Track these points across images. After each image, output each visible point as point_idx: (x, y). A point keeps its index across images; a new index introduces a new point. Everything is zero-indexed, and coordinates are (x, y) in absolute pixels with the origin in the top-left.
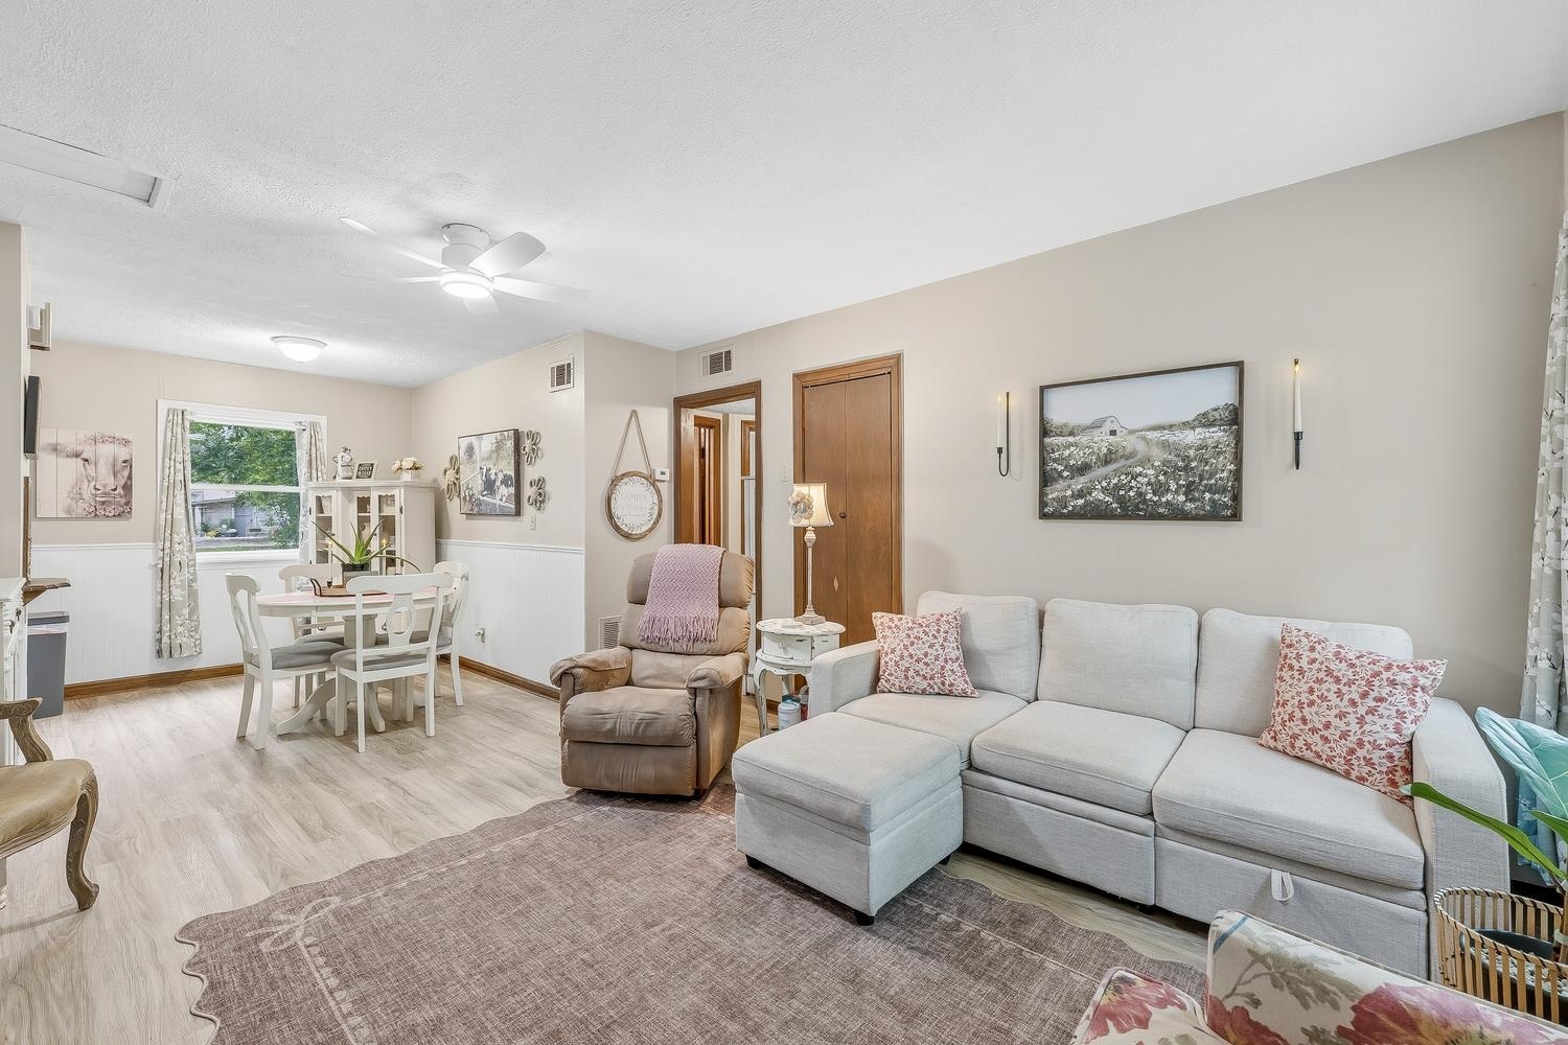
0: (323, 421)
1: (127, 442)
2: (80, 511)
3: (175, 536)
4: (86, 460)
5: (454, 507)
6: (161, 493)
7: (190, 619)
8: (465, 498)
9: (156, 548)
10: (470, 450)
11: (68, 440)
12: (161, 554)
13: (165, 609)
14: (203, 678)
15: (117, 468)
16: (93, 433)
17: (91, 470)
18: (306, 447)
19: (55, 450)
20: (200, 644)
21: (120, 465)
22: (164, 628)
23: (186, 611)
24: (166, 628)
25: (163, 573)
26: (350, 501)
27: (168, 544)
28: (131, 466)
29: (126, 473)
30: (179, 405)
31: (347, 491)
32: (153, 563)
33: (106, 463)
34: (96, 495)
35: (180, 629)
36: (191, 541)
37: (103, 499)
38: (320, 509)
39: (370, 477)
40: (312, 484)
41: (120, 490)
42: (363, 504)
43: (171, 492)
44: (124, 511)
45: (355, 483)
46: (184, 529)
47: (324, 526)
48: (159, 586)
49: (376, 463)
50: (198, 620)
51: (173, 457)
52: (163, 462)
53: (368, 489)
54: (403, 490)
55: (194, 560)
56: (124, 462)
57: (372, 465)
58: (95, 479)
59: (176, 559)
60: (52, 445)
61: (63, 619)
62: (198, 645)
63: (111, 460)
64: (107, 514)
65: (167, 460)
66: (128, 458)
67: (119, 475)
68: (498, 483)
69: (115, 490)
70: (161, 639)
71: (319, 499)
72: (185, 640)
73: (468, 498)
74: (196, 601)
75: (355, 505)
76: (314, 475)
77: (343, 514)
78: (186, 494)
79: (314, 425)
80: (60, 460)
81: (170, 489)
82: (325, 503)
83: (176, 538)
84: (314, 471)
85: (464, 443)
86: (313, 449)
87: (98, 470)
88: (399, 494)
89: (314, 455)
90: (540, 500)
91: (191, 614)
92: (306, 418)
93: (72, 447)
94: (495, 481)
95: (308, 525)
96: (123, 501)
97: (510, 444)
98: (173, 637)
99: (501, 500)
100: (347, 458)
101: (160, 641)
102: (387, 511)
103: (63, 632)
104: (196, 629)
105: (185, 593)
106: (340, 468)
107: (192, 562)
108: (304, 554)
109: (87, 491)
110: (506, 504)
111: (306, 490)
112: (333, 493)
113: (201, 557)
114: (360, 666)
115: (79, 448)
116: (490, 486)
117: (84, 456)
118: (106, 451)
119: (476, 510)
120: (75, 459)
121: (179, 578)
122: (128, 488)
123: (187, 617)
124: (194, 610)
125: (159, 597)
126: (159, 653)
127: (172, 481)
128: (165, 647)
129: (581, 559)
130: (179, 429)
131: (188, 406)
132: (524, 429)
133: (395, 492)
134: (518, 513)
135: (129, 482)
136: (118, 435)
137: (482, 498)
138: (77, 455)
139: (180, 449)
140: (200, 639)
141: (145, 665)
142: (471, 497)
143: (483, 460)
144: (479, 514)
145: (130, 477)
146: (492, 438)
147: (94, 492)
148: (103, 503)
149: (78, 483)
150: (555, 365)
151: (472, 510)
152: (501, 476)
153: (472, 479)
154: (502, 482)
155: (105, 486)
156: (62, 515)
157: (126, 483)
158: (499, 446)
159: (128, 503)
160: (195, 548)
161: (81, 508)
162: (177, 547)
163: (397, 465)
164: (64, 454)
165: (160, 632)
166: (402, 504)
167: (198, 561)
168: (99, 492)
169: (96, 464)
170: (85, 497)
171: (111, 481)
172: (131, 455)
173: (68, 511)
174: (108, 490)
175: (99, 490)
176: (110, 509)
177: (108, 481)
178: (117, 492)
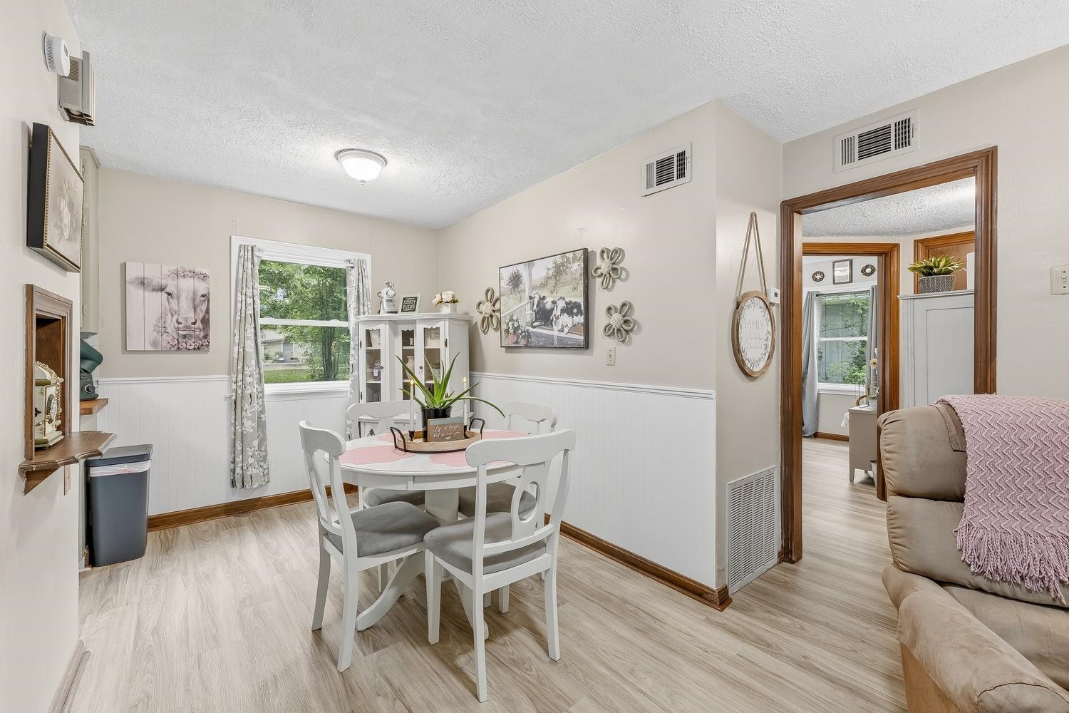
0: (368, 258)
1: (204, 277)
2: (164, 344)
3: (246, 368)
4: (169, 294)
5: (491, 342)
6: (235, 328)
7: (260, 450)
8: (507, 331)
9: (230, 380)
10: (516, 280)
11: (154, 273)
12: (234, 386)
13: (238, 440)
14: (271, 505)
15: (197, 302)
16: (176, 268)
17: (174, 302)
18: (355, 284)
19: (143, 283)
20: (268, 473)
21: (199, 299)
22: (237, 459)
23: (256, 443)
24: (238, 460)
25: (236, 405)
26: (396, 334)
27: (240, 377)
28: (209, 300)
29: (204, 307)
30: (249, 242)
31: (394, 324)
32: (228, 395)
33: (187, 298)
34: (178, 329)
35: (251, 460)
36: (260, 374)
37: (184, 333)
38: (369, 343)
39: (414, 310)
40: (362, 317)
41: (199, 324)
42: (408, 336)
43: (243, 326)
44: (202, 345)
45: (401, 316)
46: (253, 362)
47: (373, 357)
48: (233, 417)
49: (419, 296)
50: (266, 451)
51: (244, 291)
52: (236, 296)
53: (414, 322)
54: (447, 322)
55: (262, 392)
56: (203, 296)
57: (416, 298)
58: (177, 312)
59: (248, 392)
60: (138, 278)
61: (143, 458)
62: (266, 474)
63: (191, 294)
64: (188, 347)
65: (239, 295)
66: (205, 292)
67: (198, 309)
68: (557, 312)
69: (194, 324)
70: (235, 469)
71: (368, 333)
72: (255, 471)
73: (511, 331)
74: (264, 433)
75: (399, 339)
76: (362, 310)
77: (389, 346)
78: (255, 328)
79: (361, 263)
80: (147, 294)
81: (243, 321)
82: (374, 337)
83: (247, 372)
84: (361, 307)
85: (507, 273)
86: (361, 284)
87: (180, 305)
88: (444, 326)
89: (361, 291)
90: (624, 329)
91: (260, 445)
92: (353, 256)
93: (157, 281)
94: (552, 310)
95: (358, 357)
96: (202, 334)
97: (577, 267)
98: (245, 468)
99: (562, 330)
100: (391, 293)
101: (234, 471)
102: (432, 344)
103: (145, 470)
104: (265, 459)
105: (255, 424)
106: (385, 303)
107: (260, 395)
108: (356, 385)
109: (171, 325)
110: (570, 336)
111: (354, 323)
112: (381, 326)
113: (270, 389)
114: (478, 565)
115: (164, 282)
116: (544, 316)
117: (168, 290)
118: (187, 285)
119: (522, 342)
120: (159, 293)
121: (250, 410)
122: (206, 321)
123: (257, 448)
124: (262, 441)
125: (233, 429)
126: (233, 483)
127: (243, 315)
128: (238, 478)
129: (711, 406)
130: (250, 263)
131: (258, 243)
132: (595, 247)
133: (440, 325)
134: (587, 345)
135: (207, 316)
136: (197, 270)
137: (531, 329)
138: (162, 290)
139: (250, 284)
140: (268, 468)
141: (221, 494)
142: (516, 329)
143: (533, 288)
144: (526, 347)
145: (207, 311)
146: (550, 263)
147: (176, 325)
148: (185, 336)
149: (162, 317)
150: (654, 160)
151: (517, 342)
152: (561, 304)
153: (518, 309)
154: (563, 311)
155: (186, 320)
156: (149, 348)
157: (204, 317)
158: (559, 271)
159: (206, 336)
160: (263, 380)
161: (166, 340)
162: (248, 380)
163: (438, 298)
164: (151, 288)
165: (234, 462)
166: (447, 337)
167: (266, 393)
168: (181, 326)
169: (178, 298)
170: (169, 330)
171: (191, 315)
172: (209, 289)
173: (155, 344)
174: (189, 323)
175: (181, 323)
176: (190, 342)
177: (189, 315)
178: (196, 326)
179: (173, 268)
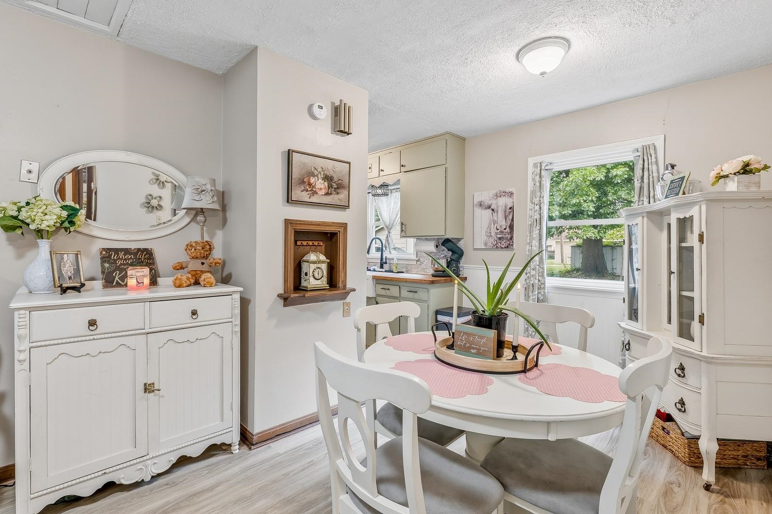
0: (659, 141)
1: (511, 194)
2: (490, 244)
4: (493, 210)
11: (486, 197)
15: (507, 213)
16: (496, 191)
17: (495, 216)
19: (481, 205)
21: (508, 210)
26: (660, 229)
28: (513, 211)
29: (511, 217)
31: (657, 215)
33: (501, 211)
34: (497, 234)
37: (500, 236)
39: (677, 195)
41: (508, 230)
44: (510, 243)
56: (510, 208)
57: (683, 178)
58: (497, 222)
60: (479, 202)
63: (504, 208)
64: (502, 246)
66: (511, 205)
67: (508, 219)
69: (505, 229)
71: (630, 229)
78: (540, 230)
81: (532, 225)
83: (532, 266)
87: (498, 216)
88: (698, 213)
92: (642, 143)
93: (487, 202)
96: (509, 236)
100: (668, 177)
107: (543, 286)
109: (493, 231)
112: (639, 220)
113: (550, 281)
115: (490, 202)
117: (492, 207)
120: (488, 210)
121: (532, 297)
122: (511, 227)
127: (532, 221)
130: (538, 177)
133: (694, 211)
135: (512, 223)
136: (507, 190)
138: (489, 208)
139: (538, 194)
145: (513, 220)
147: (496, 231)
148: (500, 239)
149: (489, 226)
155: (501, 227)
159: (511, 238)
160: (545, 274)
161: (491, 242)
162: (532, 273)
163: (716, 171)
164: (484, 207)
166: (704, 229)
167: (547, 285)
168: (498, 231)
169: (497, 212)
170: (492, 235)
171: (504, 223)
172: (513, 203)
173: (486, 244)
174: (502, 229)
175: (498, 229)
176: (503, 242)
177: (503, 223)
178: (506, 231)
179: (494, 192)
